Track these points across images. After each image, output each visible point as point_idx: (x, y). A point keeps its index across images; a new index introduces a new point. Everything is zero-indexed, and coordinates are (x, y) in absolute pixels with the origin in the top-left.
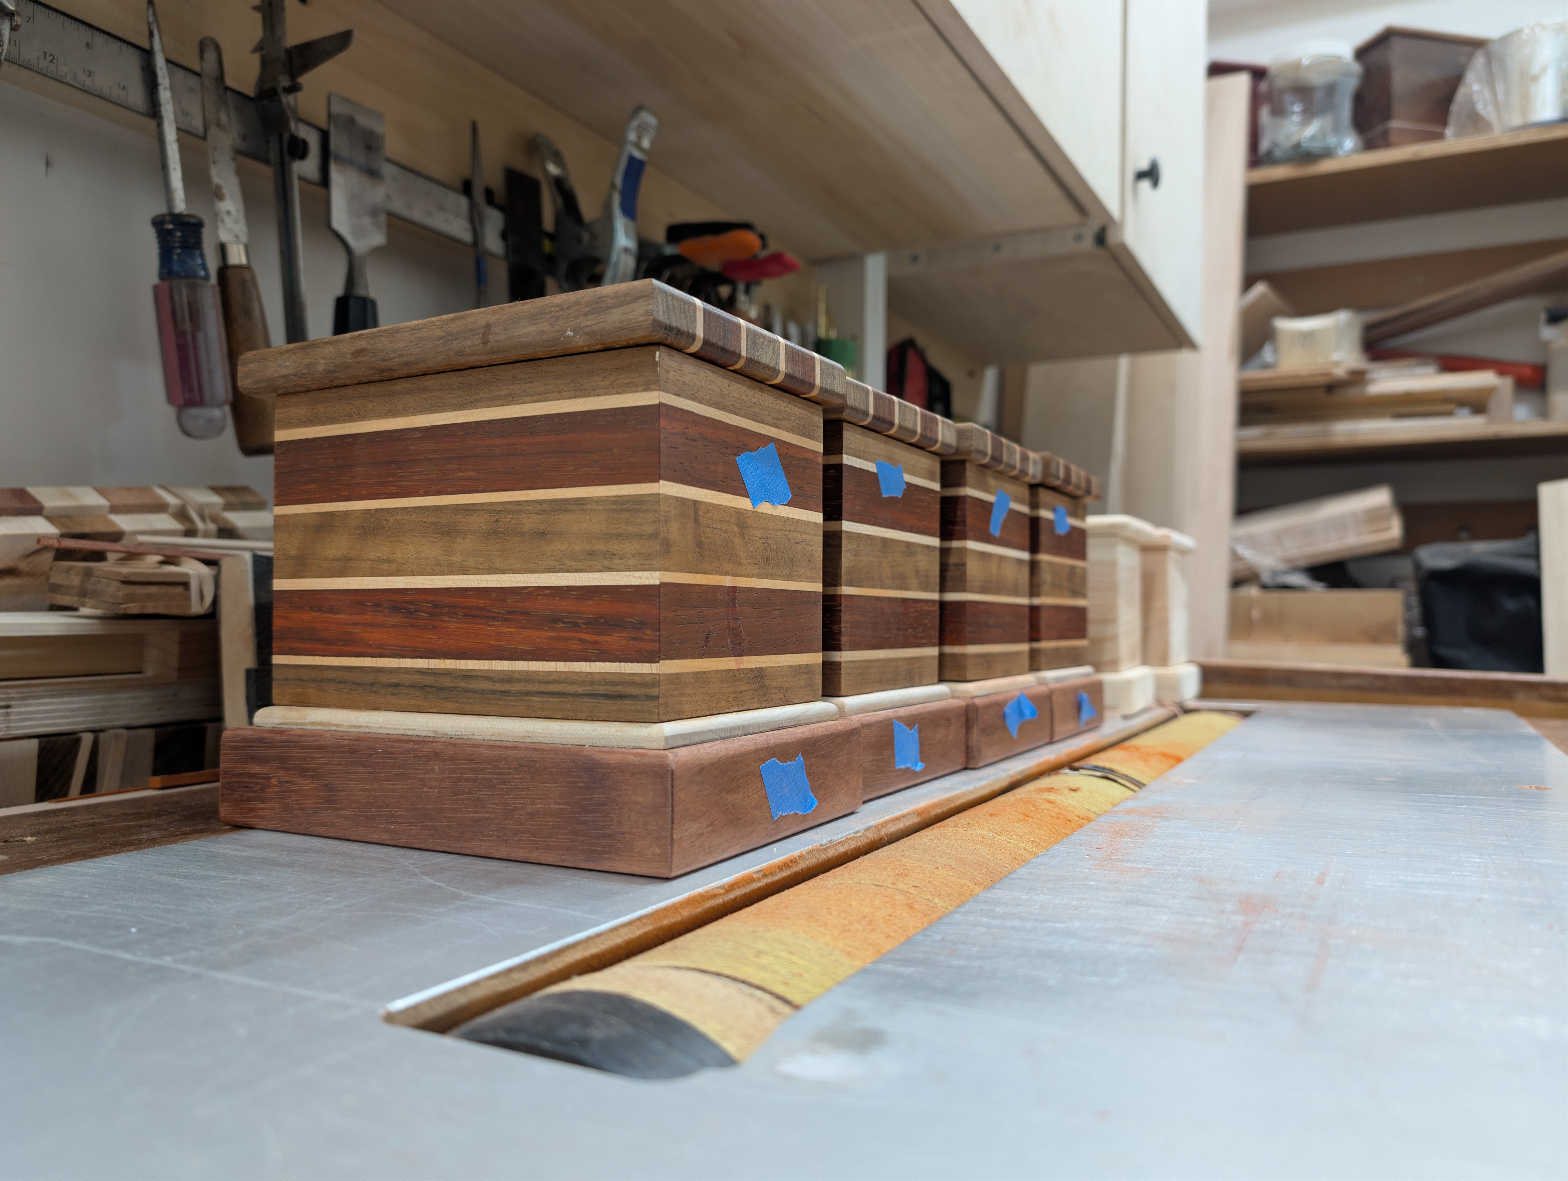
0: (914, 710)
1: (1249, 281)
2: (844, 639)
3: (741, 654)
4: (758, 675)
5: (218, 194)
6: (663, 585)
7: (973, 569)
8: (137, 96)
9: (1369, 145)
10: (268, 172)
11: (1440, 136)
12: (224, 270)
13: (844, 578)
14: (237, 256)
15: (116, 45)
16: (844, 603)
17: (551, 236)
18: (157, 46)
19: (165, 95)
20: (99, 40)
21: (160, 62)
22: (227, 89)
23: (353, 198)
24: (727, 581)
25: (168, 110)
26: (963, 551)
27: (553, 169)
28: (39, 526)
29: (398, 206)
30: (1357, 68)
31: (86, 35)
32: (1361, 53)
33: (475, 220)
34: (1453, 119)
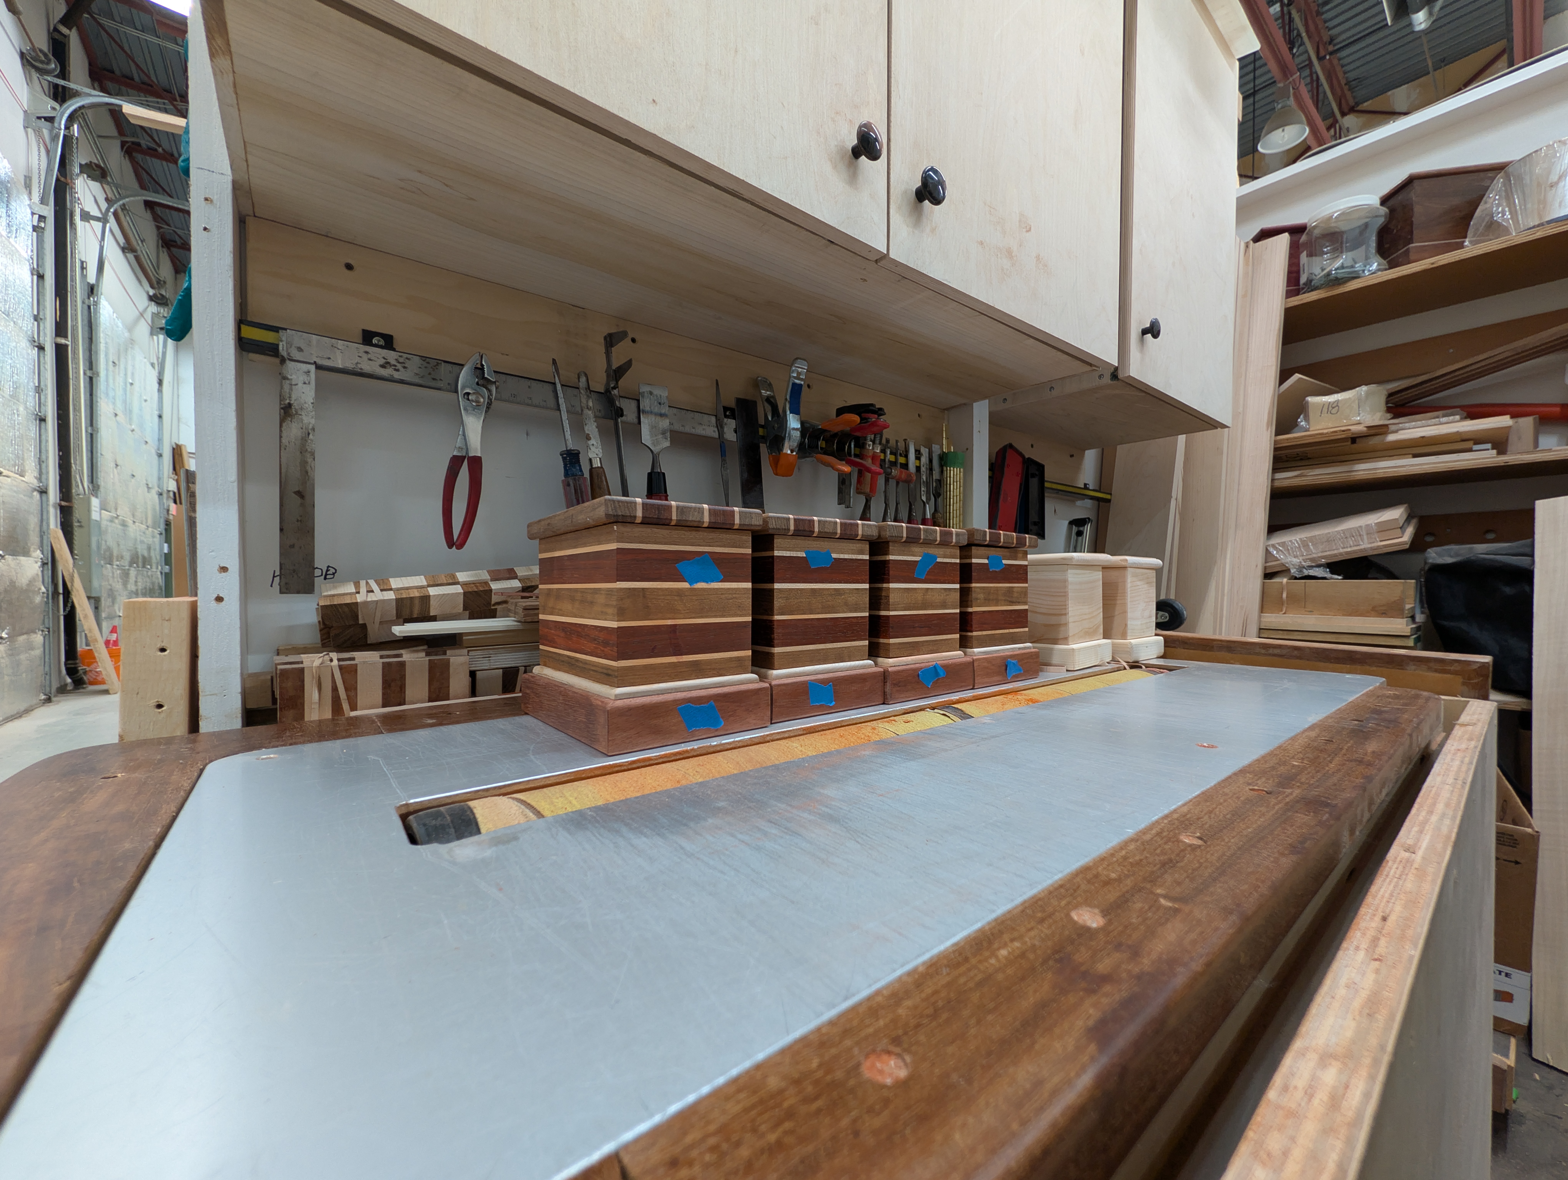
0: (831, 675)
1: (1284, 375)
2: (776, 642)
3: (681, 655)
4: (696, 663)
5: (588, 438)
6: (619, 628)
7: (893, 598)
8: (551, 402)
9: (1392, 265)
10: (612, 423)
11: (1461, 246)
12: (592, 470)
13: (775, 612)
14: (597, 464)
15: (541, 384)
16: (775, 623)
17: (762, 426)
18: (557, 381)
19: (561, 401)
20: (534, 383)
21: (559, 387)
22: (591, 391)
23: (653, 427)
24: (669, 622)
25: (563, 407)
26: (889, 588)
27: (765, 393)
28: (516, 584)
29: (677, 427)
30: (1384, 210)
31: (529, 383)
32: (1384, 201)
33: (720, 426)
34: (1470, 233)
